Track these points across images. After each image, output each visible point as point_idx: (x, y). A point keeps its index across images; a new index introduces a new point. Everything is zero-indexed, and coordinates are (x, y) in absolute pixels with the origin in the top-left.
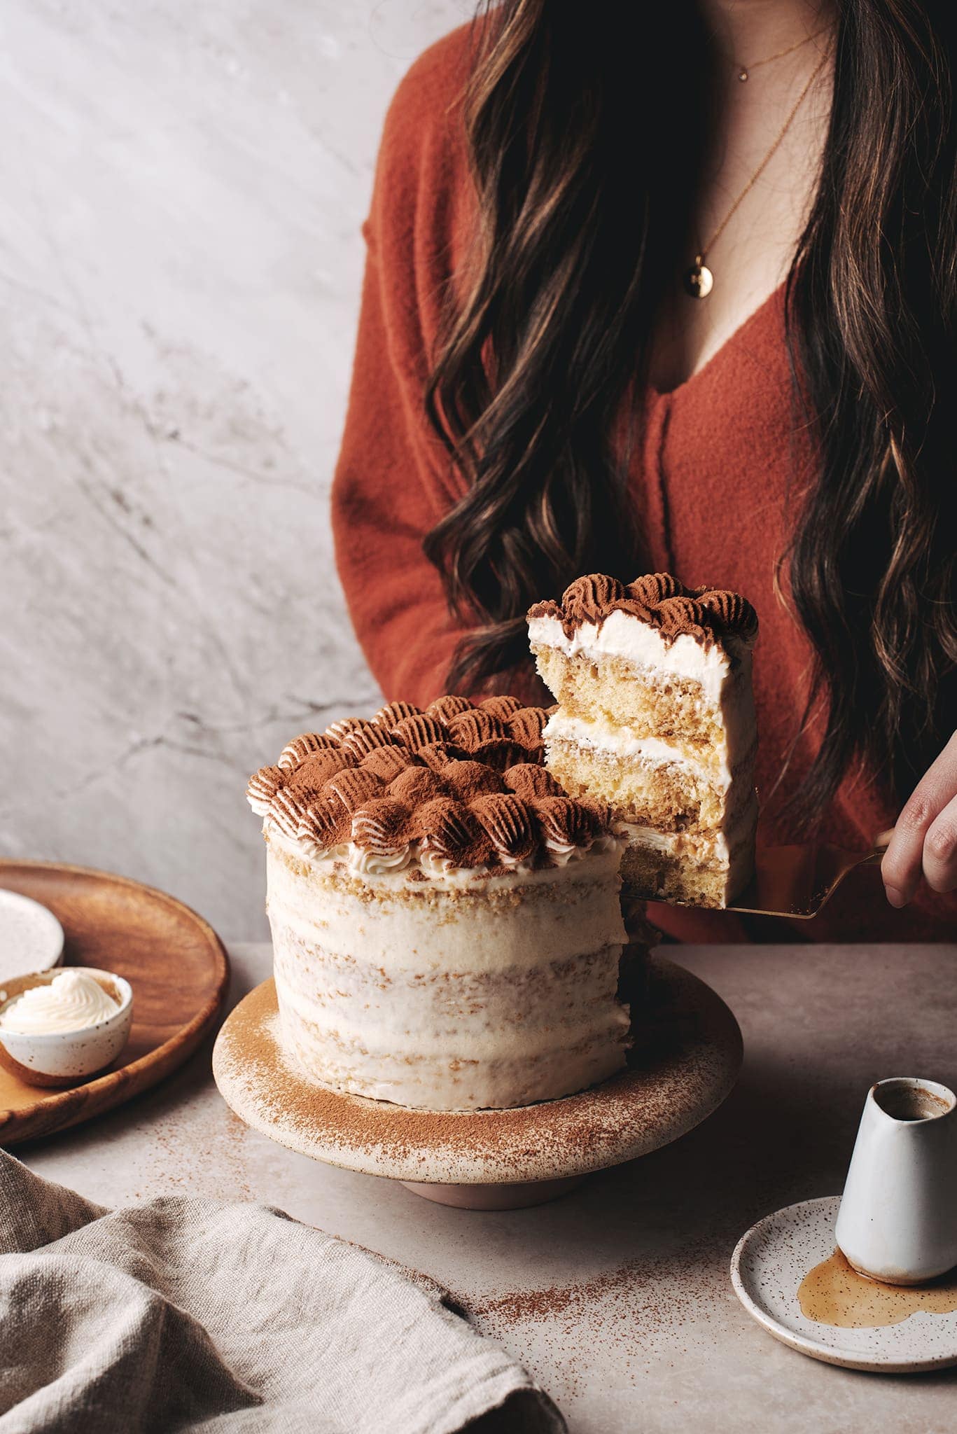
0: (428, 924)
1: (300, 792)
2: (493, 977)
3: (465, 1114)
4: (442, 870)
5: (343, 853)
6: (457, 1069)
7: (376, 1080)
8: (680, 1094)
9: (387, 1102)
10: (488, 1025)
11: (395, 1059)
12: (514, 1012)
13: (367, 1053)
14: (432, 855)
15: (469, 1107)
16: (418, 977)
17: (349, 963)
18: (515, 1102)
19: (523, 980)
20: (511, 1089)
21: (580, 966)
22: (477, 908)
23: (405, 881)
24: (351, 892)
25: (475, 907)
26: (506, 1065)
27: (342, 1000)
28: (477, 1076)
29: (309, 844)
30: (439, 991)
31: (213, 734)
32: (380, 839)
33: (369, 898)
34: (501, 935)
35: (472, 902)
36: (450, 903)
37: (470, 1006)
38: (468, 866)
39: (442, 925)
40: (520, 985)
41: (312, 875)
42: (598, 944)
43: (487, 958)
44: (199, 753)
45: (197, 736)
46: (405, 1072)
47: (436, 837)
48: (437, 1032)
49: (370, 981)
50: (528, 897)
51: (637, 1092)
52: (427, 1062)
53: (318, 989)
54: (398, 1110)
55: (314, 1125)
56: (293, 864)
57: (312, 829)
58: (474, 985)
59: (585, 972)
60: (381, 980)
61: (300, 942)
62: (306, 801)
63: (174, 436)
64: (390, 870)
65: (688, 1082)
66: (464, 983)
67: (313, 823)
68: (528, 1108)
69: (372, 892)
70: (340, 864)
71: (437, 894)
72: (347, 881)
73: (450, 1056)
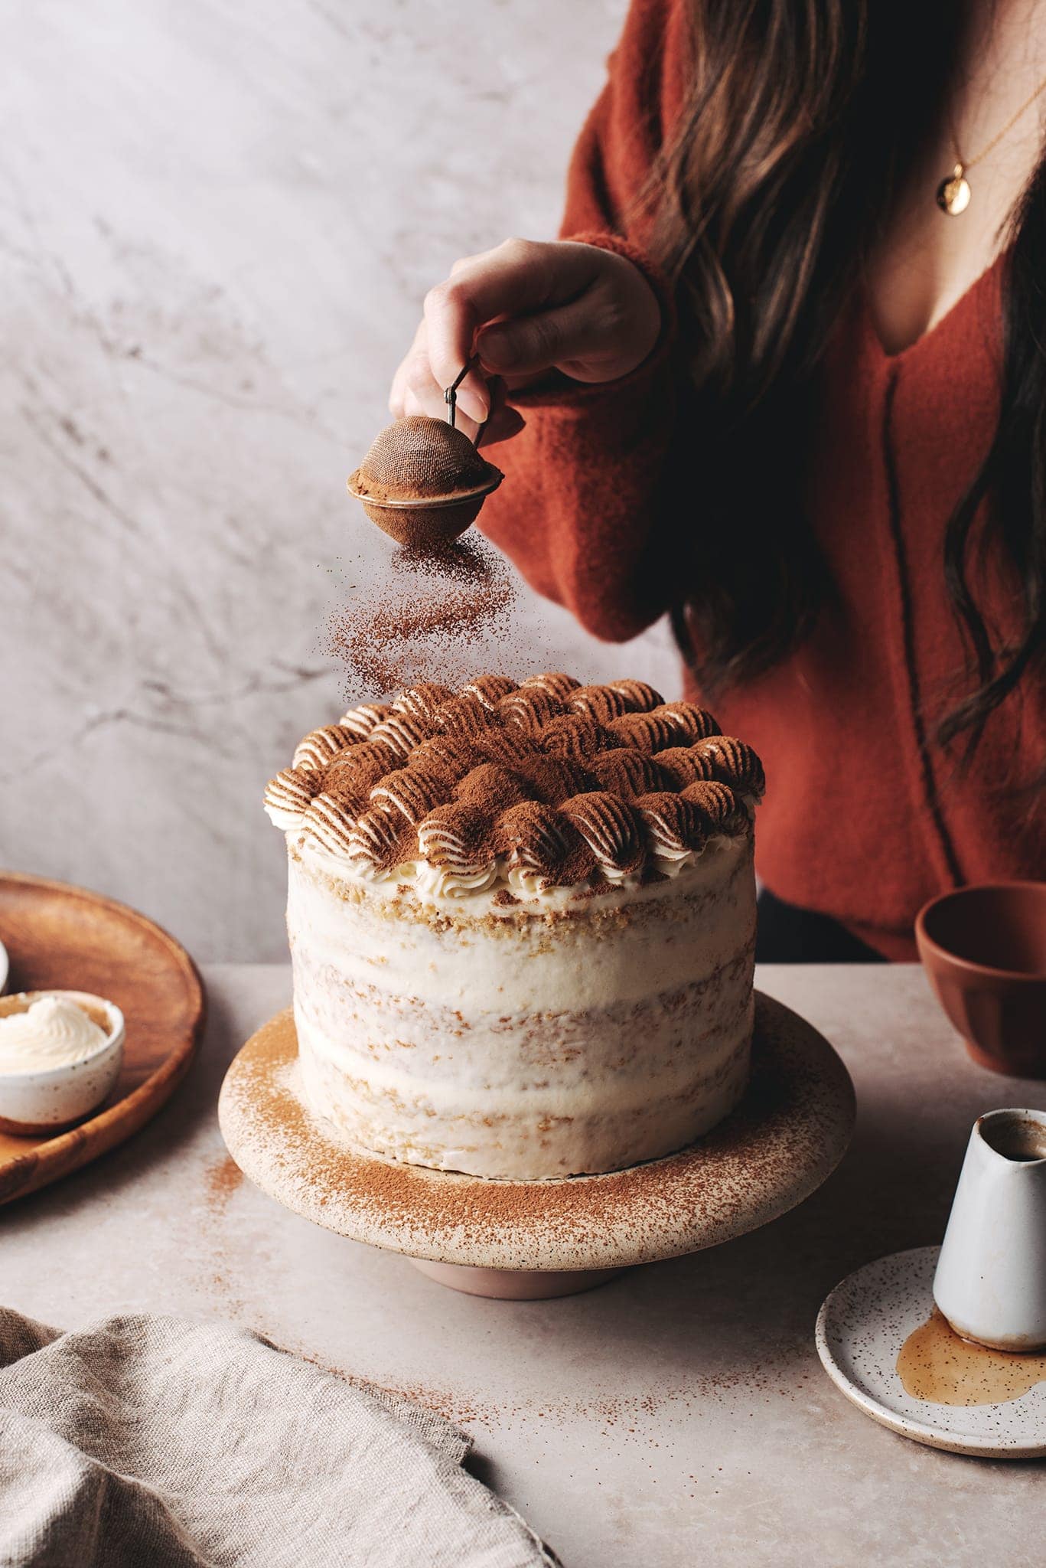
0: (518, 955)
1: (344, 800)
2: (594, 1015)
3: (555, 1182)
4: (535, 890)
5: (410, 872)
6: (546, 1129)
7: (443, 1146)
8: (801, 1146)
9: (457, 1172)
10: (585, 1073)
11: (470, 1120)
12: (616, 1057)
13: (435, 1114)
14: (524, 872)
15: (559, 1173)
16: (504, 1020)
17: (414, 1007)
18: (614, 1165)
19: (628, 1017)
20: (610, 1149)
21: (691, 997)
22: (578, 933)
23: (491, 905)
24: (419, 921)
25: (574, 932)
26: (605, 1120)
27: (406, 1053)
28: (570, 1136)
29: (365, 864)
30: (528, 1035)
31: (184, 706)
32: (459, 854)
33: (444, 927)
34: (605, 963)
35: (572, 926)
36: (545, 929)
37: (565, 1052)
38: (567, 883)
39: (534, 956)
40: (624, 1023)
41: (367, 901)
42: (709, 970)
43: (588, 992)
44: (168, 729)
45: (166, 709)
46: (483, 1135)
47: (528, 850)
48: (524, 1084)
49: (442, 1027)
50: (635, 917)
51: (750, 1145)
52: (510, 1122)
53: (369, 1039)
54: (473, 1182)
55: (375, 1206)
56: (340, 889)
57: (369, 845)
58: (572, 1026)
59: (696, 1003)
60: (457, 1025)
61: (347, 983)
62: (354, 811)
63: (135, 353)
64: (473, 892)
65: (807, 1131)
66: (559, 1024)
67: (368, 838)
68: (629, 1172)
69: (448, 919)
70: (405, 887)
71: (530, 918)
72: (415, 906)
73: (540, 1113)
